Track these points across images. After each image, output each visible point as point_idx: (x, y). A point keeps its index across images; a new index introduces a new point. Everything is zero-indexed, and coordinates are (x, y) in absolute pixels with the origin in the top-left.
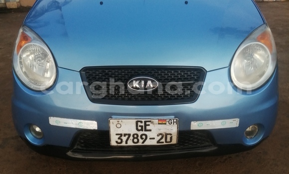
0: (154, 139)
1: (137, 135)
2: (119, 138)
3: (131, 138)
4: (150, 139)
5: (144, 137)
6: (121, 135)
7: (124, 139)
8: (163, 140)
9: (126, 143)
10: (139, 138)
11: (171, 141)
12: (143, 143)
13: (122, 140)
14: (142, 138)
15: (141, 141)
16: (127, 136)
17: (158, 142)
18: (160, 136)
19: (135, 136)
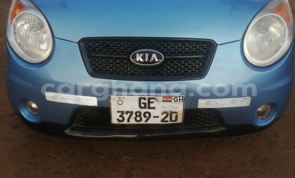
0: (158, 117)
1: (140, 113)
2: (120, 116)
3: (134, 116)
4: (154, 117)
5: (147, 115)
6: (123, 112)
7: (126, 116)
8: (168, 119)
9: (128, 121)
10: (142, 116)
11: (176, 120)
12: (146, 121)
13: (123, 118)
14: (145, 117)
15: (144, 119)
16: (129, 114)
17: (163, 121)
18: (165, 115)
19: (138, 114)
